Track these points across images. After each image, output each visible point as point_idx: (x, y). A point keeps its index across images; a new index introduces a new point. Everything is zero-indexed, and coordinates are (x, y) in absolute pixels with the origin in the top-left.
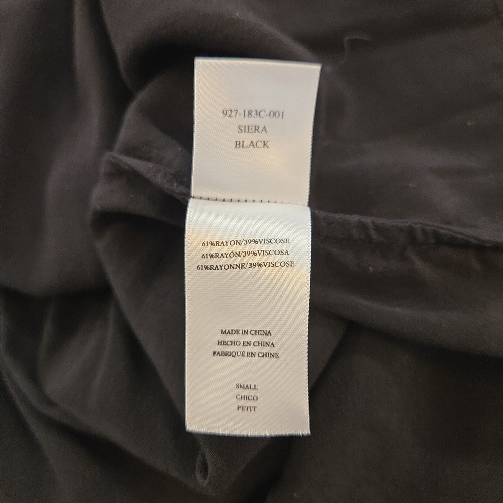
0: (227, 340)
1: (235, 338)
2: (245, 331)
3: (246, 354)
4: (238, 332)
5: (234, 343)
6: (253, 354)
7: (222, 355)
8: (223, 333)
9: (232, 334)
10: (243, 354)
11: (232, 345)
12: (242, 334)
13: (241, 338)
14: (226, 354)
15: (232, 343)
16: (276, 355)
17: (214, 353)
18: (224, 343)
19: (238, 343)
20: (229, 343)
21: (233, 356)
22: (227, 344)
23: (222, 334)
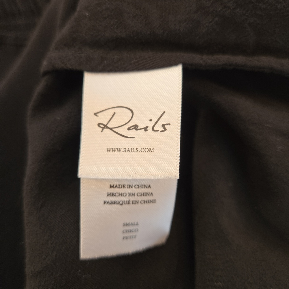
0: (115, 193)
1: (121, 191)
2: (130, 186)
3: (131, 202)
4: (124, 186)
5: (121, 195)
6: (137, 202)
7: (111, 204)
8: (112, 187)
9: (119, 188)
10: (129, 202)
11: (119, 196)
12: (128, 188)
13: (127, 191)
14: (114, 203)
15: (119, 194)
16: (154, 201)
17: (105, 202)
18: (113, 195)
19: (125, 195)
20: (117, 195)
21: (120, 204)
22: (115, 195)
23: (110, 187)
